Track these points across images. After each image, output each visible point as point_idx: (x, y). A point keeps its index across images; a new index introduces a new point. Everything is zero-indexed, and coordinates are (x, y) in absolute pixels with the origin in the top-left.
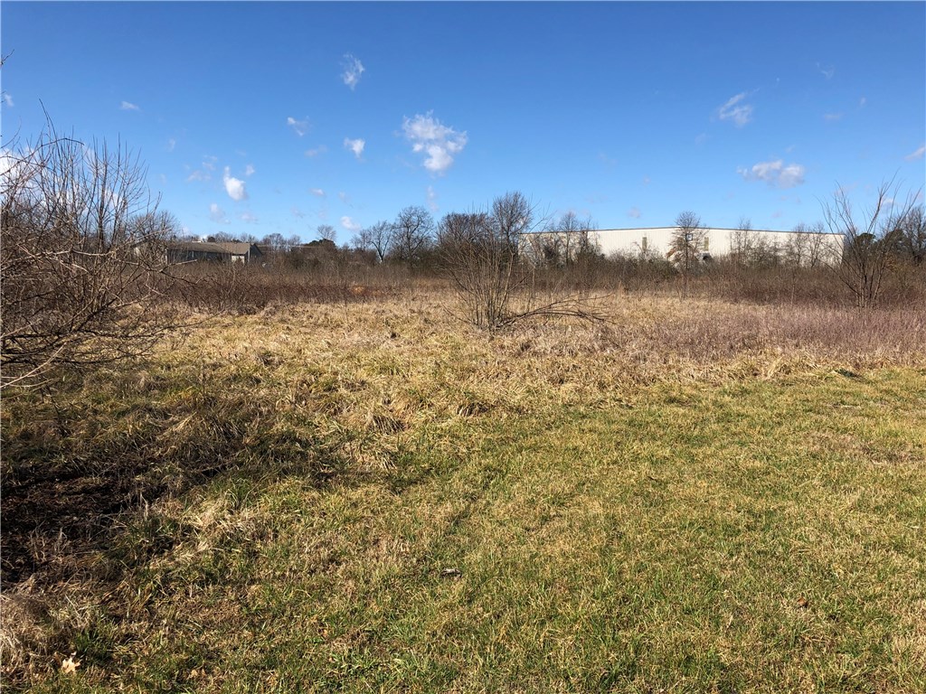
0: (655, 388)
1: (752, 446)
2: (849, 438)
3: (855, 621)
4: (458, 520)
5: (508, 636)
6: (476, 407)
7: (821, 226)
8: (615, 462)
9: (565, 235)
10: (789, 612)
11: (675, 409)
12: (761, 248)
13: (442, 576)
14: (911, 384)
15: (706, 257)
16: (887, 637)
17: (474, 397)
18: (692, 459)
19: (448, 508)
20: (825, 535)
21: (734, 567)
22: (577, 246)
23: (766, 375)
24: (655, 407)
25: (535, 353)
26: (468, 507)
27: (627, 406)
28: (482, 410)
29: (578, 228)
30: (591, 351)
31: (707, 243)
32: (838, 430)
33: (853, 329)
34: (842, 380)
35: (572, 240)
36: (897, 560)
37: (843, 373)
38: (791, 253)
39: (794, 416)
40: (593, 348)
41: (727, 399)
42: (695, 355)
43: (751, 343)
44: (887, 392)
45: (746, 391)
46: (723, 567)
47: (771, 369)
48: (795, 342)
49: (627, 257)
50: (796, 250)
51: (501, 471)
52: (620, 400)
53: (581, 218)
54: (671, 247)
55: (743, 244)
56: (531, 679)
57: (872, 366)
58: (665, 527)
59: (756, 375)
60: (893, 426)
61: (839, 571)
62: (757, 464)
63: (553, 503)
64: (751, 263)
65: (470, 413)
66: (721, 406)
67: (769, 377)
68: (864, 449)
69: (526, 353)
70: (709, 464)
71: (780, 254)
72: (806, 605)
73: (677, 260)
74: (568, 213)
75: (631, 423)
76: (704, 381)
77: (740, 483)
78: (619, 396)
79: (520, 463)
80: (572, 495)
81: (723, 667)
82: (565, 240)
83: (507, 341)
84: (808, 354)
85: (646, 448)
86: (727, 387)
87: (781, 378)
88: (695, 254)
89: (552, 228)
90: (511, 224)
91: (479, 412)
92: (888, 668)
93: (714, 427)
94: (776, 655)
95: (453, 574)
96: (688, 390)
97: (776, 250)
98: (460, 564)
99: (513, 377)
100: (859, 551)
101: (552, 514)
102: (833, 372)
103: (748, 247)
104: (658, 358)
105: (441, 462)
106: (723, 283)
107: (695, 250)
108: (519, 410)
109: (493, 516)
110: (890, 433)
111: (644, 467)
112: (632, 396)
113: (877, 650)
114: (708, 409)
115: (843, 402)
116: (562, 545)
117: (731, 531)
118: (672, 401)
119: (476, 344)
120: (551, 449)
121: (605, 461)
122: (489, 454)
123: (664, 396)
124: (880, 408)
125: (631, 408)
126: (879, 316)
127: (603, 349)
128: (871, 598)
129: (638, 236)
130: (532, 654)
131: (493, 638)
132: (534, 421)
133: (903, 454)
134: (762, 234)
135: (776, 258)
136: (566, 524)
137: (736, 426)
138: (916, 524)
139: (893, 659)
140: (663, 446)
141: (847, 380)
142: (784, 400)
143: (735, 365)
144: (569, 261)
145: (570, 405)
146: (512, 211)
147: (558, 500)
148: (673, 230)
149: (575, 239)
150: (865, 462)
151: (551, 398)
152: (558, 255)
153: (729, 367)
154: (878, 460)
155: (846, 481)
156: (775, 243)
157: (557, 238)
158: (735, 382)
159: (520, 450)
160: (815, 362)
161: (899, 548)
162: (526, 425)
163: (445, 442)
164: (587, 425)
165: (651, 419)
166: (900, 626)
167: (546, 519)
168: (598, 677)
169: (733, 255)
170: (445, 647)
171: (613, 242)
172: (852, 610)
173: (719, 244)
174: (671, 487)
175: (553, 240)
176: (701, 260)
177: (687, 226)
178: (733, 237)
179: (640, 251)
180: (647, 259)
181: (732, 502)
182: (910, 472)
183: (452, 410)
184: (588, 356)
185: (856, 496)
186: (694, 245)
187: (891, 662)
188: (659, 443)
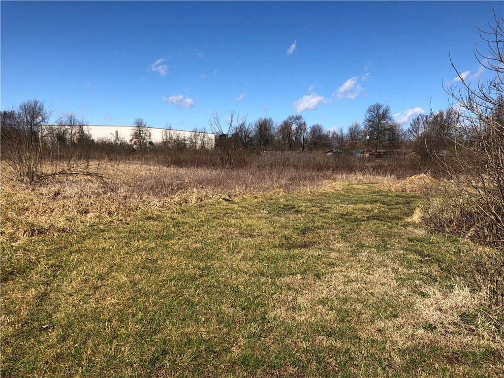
0: (139, 212)
1: (193, 237)
2: (233, 229)
3: (252, 308)
4: (42, 297)
5: (94, 353)
6: (35, 231)
7: (205, 129)
8: (127, 253)
9: (69, 127)
10: (227, 311)
11: (152, 222)
12: (178, 139)
13: (41, 331)
14: (251, 203)
15: (151, 143)
16: (266, 313)
17: (33, 225)
18: (166, 247)
19: (33, 292)
20: (233, 274)
21: (198, 295)
22: (78, 134)
23: (191, 203)
24: (141, 223)
25: (65, 197)
26: (46, 289)
27: (126, 223)
28: (40, 233)
29: (77, 123)
30: (99, 195)
31: (150, 135)
32: (228, 226)
33: (225, 179)
34: (225, 203)
35: (74, 131)
36: (263, 280)
37: (224, 199)
38: (192, 142)
39: (208, 221)
40: (99, 192)
41: (176, 215)
42: (155, 194)
43: (181, 187)
44: (244, 207)
45: (184, 211)
46: (194, 296)
47: (193, 199)
48: (201, 186)
49: (107, 142)
50: (194, 141)
51: (62, 267)
52: (121, 220)
53: (78, 118)
54: (131, 137)
55: (169, 137)
56: (112, 371)
57: (235, 196)
58: (162, 282)
59: (187, 203)
60: (250, 222)
61: (241, 288)
62: (198, 245)
63: (98, 279)
64: (173, 147)
65: (32, 235)
66: (174, 219)
67: (193, 204)
68: (240, 233)
69: (59, 197)
70: (175, 248)
71: (186, 142)
72: (232, 306)
73: (135, 144)
74: (70, 115)
75: (130, 232)
76: (162, 207)
77: (191, 256)
78: (120, 218)
79: (73, 260)
80: (108, 274)
81: (205, 341)
82: (70, 131)
83: (44, 190)
84: (208, 191)
85: (142, 244)
86: (174, 210)
87: (199, 203)
88: (145, 141)
89: (61, 123)
90: (33, 119)
91: (38, 234)
92: (269, 325)
93: (173, 229)
94: (225, 330)
95: (47, 328)
96: (156, 212)
97: (185, 140)
98: (51, 322)
99: (56, 211)
100: (247, 279)
101: (99, 285)
102: (221, 199)
103: (171, 138)
104: (136, 197)
105: (20, 266)
106: (161, 157)
107: (144, 139)
108: (64, 231)
109: (65, 292)
110: (249, 225)
111: (143, 253)
112: (127, 218)
113: (263, 318)
114: (168, 221)
115: (227, 213)
116: (110, 300)
117: (193, 279)
118: (149, 218)
119: (23, 194)
120: (89, 251)
121: (121, 253)
122: (51, 257)
123: (144, 216)
124: (243, 215)
125: (128, 224)
126: (235, 173)
127: (105, 193)
128: (256, 298)
129: (113, 130)
130: (109, 359)
131: (85, 357)
132: (75, 236)
133: (255, 234)
134: (178, 132)
135: (185, 145)
136: (109, 289)
137: (184, 228)
138: (266, 263)
139: (270, 321)
140: (150, 242)
141: (227, 203)
142: (202, 214)
143: (177, 198)
144: (72, 142)
145: (94, 225)
146: (33, 112)
147: (101, 277)
148: (133, 128)
149: (75, 130)
150: (242, 239)
151: (82, 222)
152: (66, 139)
153: (174, 200)
154: (246, 237)
155: (236, 249)
156: (184, 137)
157: (64, 129)
158: (178, 207)
159: (71, 253)
160: (213, 195)
161: (262, 274)
162: (70, 239)
163: (20, 253)
164: (107, 235)
165: (140, 229)
166: (270, 307)
167: (97, 288)
168: (148, 360)
169: (164, 142)
170: (56, 368)
171: (99, 133)
172: (250, 304)
173: (157, 136)
174: (159, 262)
175: (62, 130)
176: (148, 145)
177: (140, 126)
178: (164, 133)
179: (114, 139)
180: (119, 143)
181: (190, 265)
182: (259, 242)
183: (20, 234)
184: (97, 197)
185: (241, 255)
186: (144, 136)
187: (269, 322)
188: (148, 241)
